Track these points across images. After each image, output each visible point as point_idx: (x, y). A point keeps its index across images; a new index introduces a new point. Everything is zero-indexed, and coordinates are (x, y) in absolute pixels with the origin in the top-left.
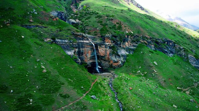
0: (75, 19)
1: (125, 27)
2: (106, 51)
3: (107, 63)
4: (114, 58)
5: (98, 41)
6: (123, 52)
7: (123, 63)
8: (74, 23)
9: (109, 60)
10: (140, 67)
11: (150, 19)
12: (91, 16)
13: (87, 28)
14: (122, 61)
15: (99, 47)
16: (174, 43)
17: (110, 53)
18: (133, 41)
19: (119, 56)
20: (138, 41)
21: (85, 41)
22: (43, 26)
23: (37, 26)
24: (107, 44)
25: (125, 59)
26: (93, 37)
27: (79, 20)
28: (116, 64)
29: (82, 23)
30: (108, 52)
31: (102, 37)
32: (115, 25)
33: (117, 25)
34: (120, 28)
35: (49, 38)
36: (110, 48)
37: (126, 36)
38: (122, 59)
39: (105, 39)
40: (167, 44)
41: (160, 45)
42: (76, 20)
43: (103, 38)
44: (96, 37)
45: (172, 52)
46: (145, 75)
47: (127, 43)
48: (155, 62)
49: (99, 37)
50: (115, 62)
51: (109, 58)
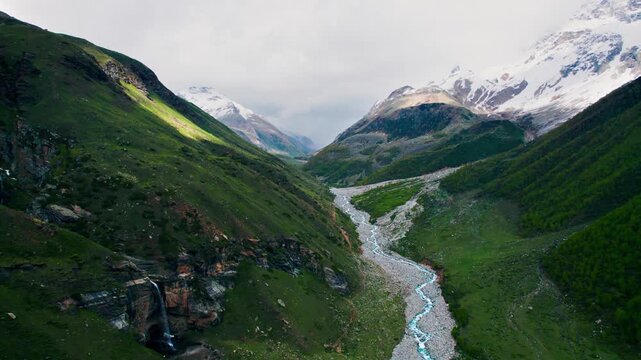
0: (68, 205)
1: (209, 223)
2: (181, 293)
3: (182, 320)
4: (201, 308)
5: (165, 275)
6: (217, 289)
7: (221, 315)
8: (73, 218)
9: (187, 314)
10: (256, 319)
11: (234, 175)
12: (115, 194)
13: (119, 236)
14: (218, 312)
15: (166, 287)
16: (298, 244)
17: (189, 297)
18: (230, 258)
19: (210, 300)
20: (237, 254)
21: (138, 282)
22: (34, 262)
23: (18, 267)
24: (183, 275)
25: (223, 305)
26: (144, 261)
27: (83, 207)
28: (205, 320)
29: (95, 218)
30: (185, 296)
31: (168, 260)
32: (185, 220)
33: (189, 219)
34: (197, 228)
35: (67, 298)
36: (189, 286)
37: (217, 249)
38: (218, 307)
39: (177, 266)
40: (285, 247)
41: (275, 254)
42: (72, 209)
43: (173, 264)
44: (152, 262)
45: (296, 266)
46: (271, 335)
47: (219, 265)
48: (280, 301)
49: (160, 260)
50: (204, 316)
51: (187, 310)
